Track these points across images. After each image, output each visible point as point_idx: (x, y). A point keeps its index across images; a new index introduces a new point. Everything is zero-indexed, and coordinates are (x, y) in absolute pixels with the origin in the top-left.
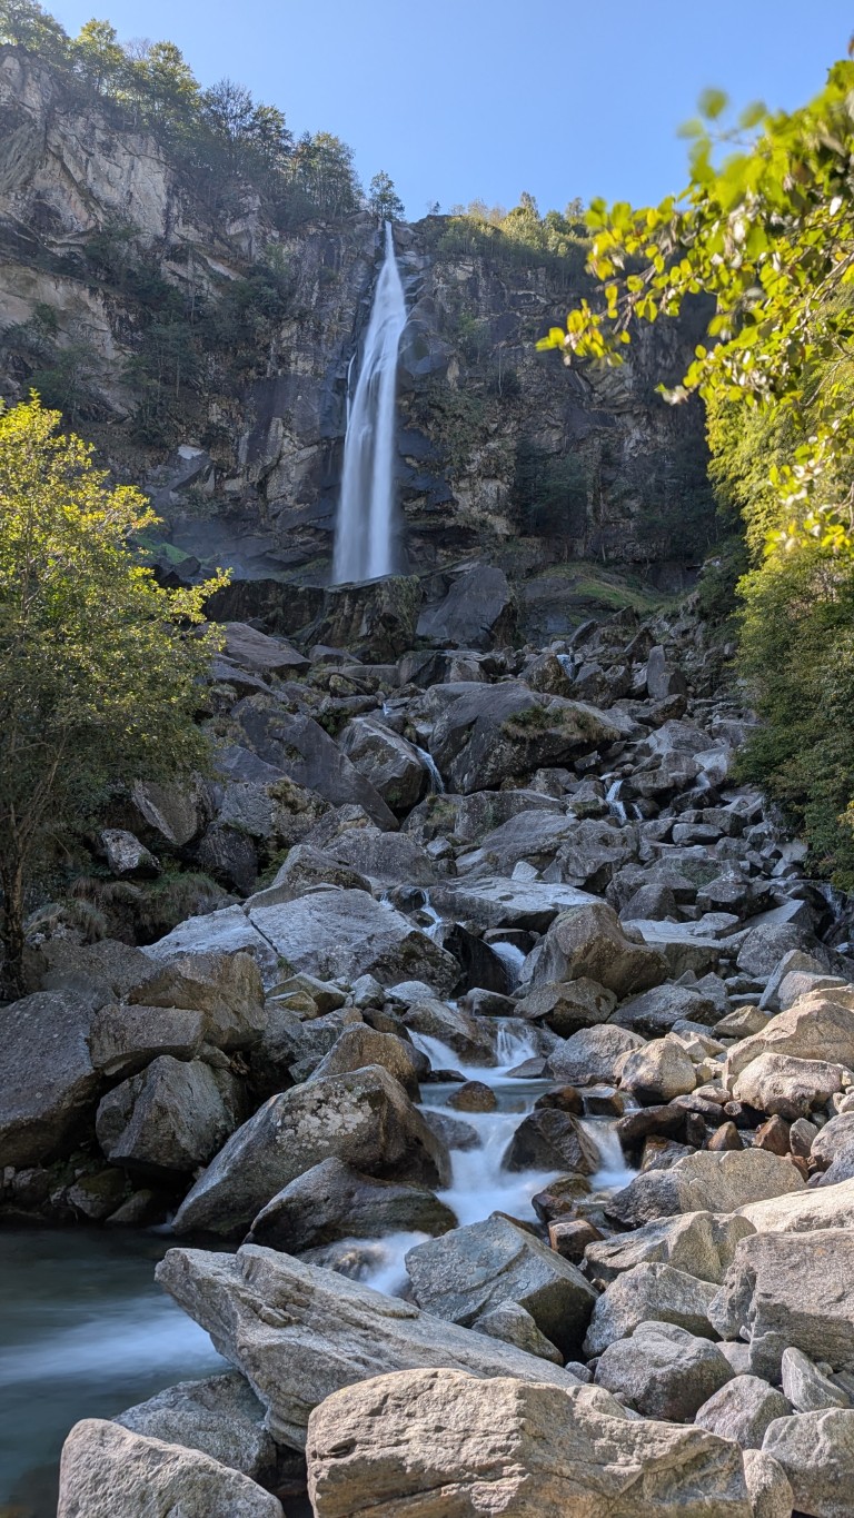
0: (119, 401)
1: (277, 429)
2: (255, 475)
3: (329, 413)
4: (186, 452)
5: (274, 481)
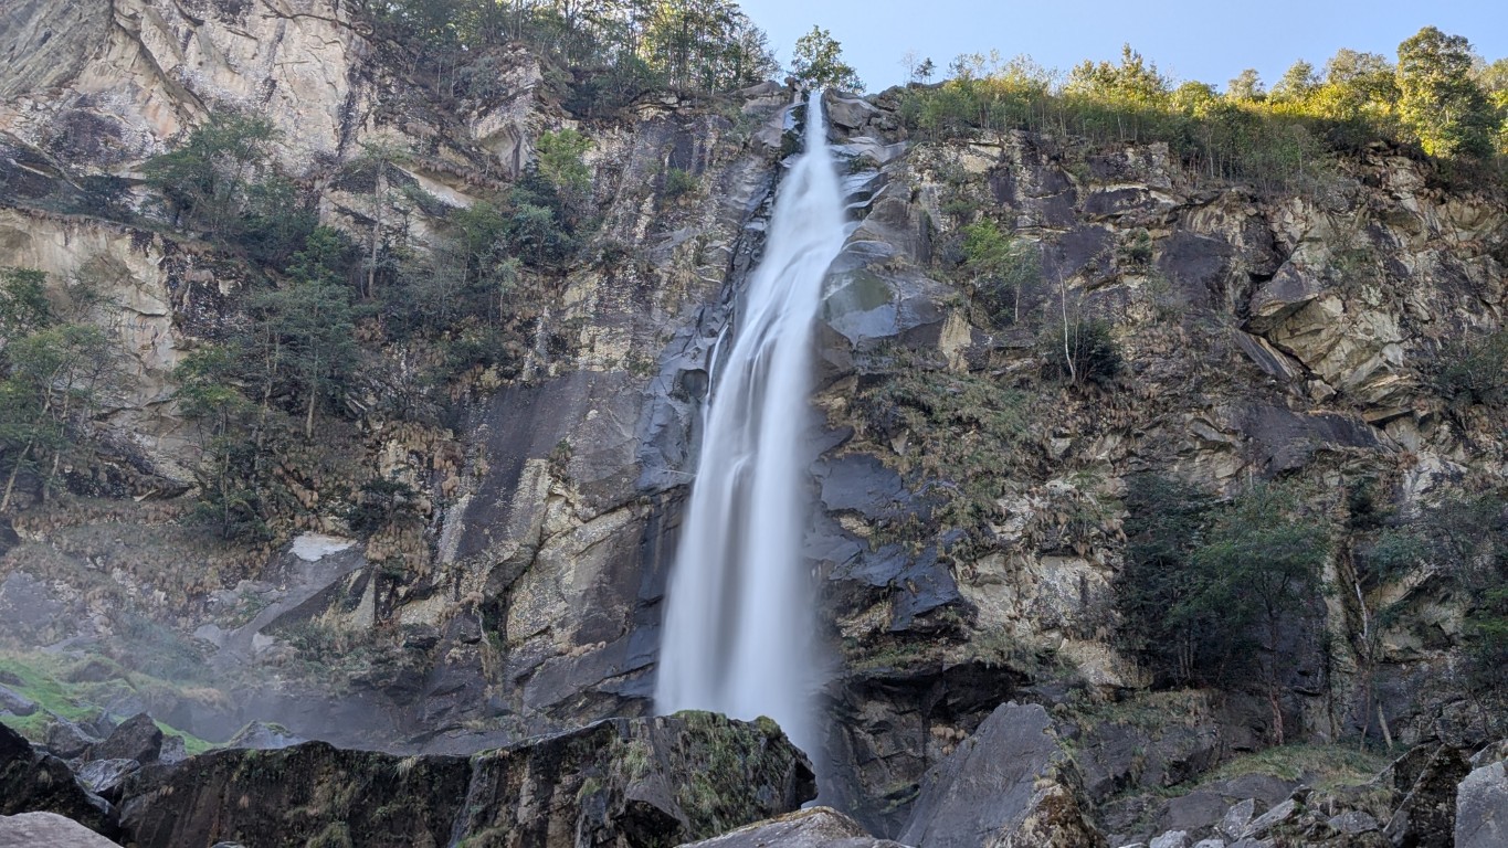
0: (174, 456)
1: (536, 480)
2: (477, 587)
3: (659, 439)
4: (310, 548)
5: (523, 600)
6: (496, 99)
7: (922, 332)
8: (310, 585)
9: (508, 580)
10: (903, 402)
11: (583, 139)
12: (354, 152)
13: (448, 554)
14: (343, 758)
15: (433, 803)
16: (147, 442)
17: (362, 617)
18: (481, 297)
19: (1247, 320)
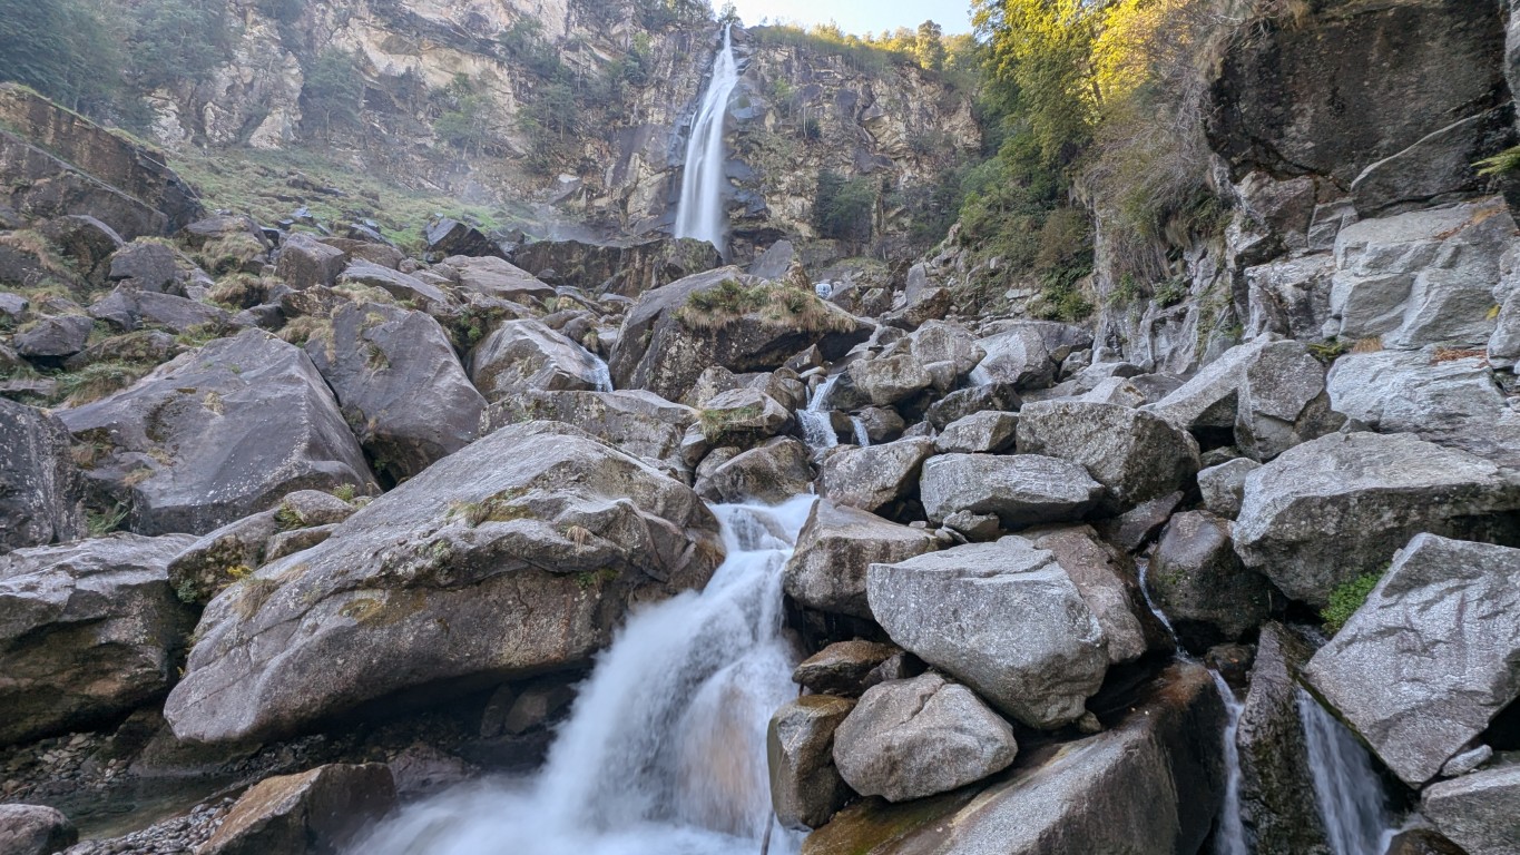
0: (518, 144)
1: (635, 160)
2: (618, 195)
3: (674, 149)
4: (565, 178)
5: (632, 199)
6: (619, 19)
7: (760, 118)
8: (566, 191)
9: (628, 193)
10: (752, 142)
11: (649, 37)
12: (571, 36)
13: (608, 184)
14: (582, 246)
15: (609, 261)
16: (509, 139)
17: (582, 202)
18: (615, 94)
19: (860, 122)
